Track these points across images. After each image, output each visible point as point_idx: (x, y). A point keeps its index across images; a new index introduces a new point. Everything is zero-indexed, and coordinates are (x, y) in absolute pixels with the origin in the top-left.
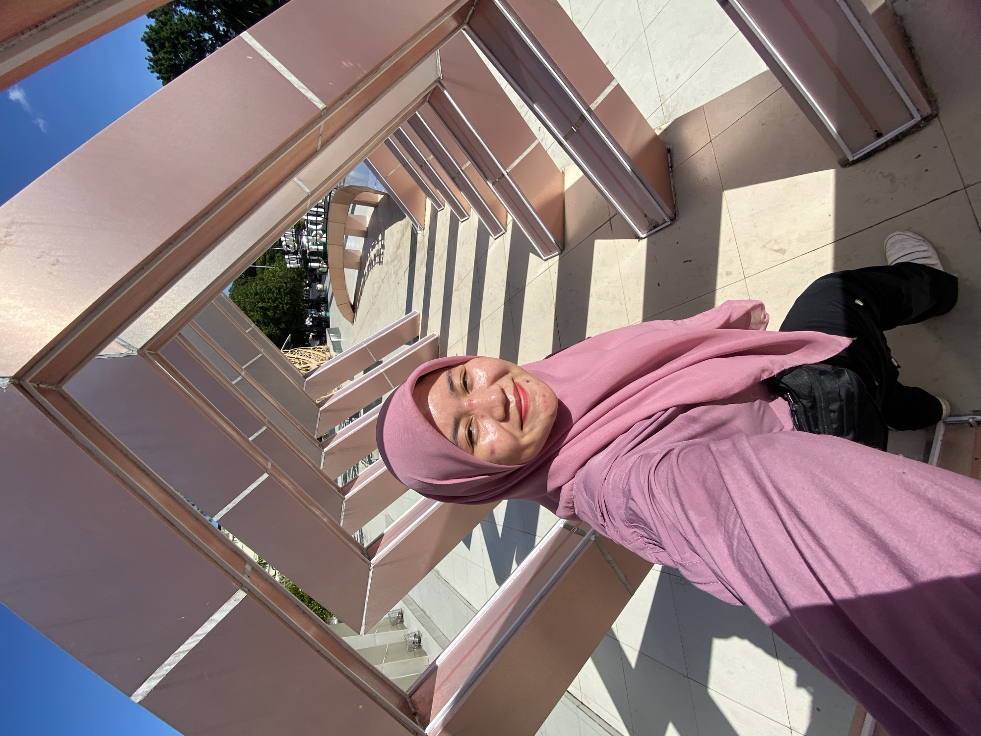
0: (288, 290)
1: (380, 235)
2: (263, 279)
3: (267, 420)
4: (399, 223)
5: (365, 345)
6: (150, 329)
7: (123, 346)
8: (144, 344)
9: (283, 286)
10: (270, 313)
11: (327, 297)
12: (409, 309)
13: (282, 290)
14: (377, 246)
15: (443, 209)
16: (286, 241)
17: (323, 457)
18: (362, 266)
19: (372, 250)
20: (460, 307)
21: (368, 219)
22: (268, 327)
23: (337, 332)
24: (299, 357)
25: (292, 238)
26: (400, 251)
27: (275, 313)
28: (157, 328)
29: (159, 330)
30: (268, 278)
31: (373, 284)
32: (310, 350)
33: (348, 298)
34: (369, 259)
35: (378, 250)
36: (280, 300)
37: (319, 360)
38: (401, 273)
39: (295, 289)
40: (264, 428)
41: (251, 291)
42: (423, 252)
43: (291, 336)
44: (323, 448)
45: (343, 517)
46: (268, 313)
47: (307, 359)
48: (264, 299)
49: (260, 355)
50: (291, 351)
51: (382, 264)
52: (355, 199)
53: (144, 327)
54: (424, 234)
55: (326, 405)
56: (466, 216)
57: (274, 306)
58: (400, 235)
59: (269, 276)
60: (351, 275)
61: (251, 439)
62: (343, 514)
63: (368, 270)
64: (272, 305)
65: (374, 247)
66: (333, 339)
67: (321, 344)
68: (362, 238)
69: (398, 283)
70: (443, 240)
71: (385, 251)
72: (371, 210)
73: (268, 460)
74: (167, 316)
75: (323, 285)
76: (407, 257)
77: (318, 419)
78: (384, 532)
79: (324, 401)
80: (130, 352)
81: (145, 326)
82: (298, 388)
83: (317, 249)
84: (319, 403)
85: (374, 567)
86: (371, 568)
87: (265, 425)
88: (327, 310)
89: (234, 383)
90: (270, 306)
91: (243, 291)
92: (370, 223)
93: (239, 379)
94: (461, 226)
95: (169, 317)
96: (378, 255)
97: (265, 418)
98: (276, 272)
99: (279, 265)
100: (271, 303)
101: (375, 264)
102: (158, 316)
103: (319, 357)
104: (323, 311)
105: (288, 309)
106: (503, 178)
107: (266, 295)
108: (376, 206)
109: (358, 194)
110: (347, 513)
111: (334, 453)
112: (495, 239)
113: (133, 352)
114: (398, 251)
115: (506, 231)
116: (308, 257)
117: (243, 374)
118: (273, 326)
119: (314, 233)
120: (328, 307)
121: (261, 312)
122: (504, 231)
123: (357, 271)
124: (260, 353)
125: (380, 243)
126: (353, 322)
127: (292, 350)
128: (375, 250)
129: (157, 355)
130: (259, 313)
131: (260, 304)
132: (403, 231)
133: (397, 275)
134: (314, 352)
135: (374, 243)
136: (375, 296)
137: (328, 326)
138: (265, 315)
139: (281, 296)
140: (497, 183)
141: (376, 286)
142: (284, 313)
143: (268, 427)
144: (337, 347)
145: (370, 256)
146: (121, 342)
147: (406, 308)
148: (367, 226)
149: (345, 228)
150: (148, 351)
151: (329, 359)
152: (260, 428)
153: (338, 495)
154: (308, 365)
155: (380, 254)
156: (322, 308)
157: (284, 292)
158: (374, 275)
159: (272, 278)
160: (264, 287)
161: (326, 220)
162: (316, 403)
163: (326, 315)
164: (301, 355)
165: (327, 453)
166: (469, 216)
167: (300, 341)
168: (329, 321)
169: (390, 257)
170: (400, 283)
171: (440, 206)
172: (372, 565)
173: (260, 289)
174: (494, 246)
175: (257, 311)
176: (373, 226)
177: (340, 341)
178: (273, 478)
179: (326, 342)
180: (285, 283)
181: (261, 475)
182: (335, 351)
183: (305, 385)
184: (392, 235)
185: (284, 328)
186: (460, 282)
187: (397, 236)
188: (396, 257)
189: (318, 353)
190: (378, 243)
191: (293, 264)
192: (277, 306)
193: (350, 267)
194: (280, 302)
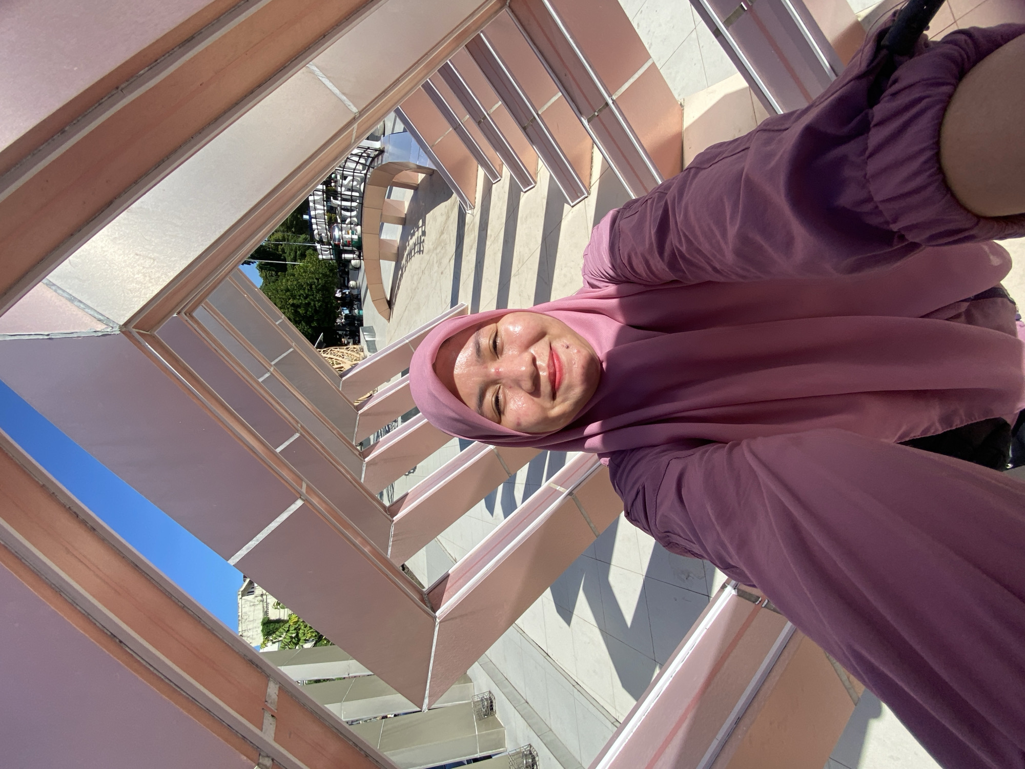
0: (320, 286)
1: (421, 221)
2: (294, 275)
3: (299, 425)
4: (443, 205)
5: (407, 341)
6: (137, 297)
7: (99, 320)
8: (129, 318)
9: (315, 282)
10: (301, 311)
11: (360, 294)
12: (454, 301)
13: (314, 286)
14: (416, 233)
15: (500, 180)
16: (318, 229)
17: (364, 468)
18: (398, 257)
19: (411, 238)
20: (520, 295)
21: (407, 205)
22: (299, 324)
23: (371, 331)
24: (332, 356)
25: (324, 225)
26: (445, 236)
27: (307, 311)
28: (147, 296)
29: (150, 299)
30: (299, 274)
31: (412, 277)
32: (343, 350)
33: (384, 292)
34: (408, 248)
35: (418, 237)
36: (311, 297)
37: (353, 360)
38: (445, 261)
39: (326, 285)
40: (297, 435)
41: (282, 287)
42: (473, 235)
43: (324, 335)
44: (365, 458)
45: (391, 544)
46: (299, 310)
47: (340, 359)
48: (295, 296)
49: (291, 350)
50: (324, 351)
51: (423, 253)
52: (393, 180)
53: (128, 294)
54: (475, 214)
55: (365, 408)
56: (532, 184)
57: (306, 303)
58: (444, 217)
59: (300, 271)
60: (388, 267)
61: (279, 450)
62: (391, 539)
63: (407, 261)
64: (304, 302)
65: (413, 234)
66: (367, 339)
67: (354, 343)
68: (400, 226)
69: (442, 273)
70: (499, 217)
71: (426, 238)
72: (410, 193)
73: (302, 480)
74: (161, 280)
75: (356, 281)
76: (452, 242)
77: (357, 424)
78: (450, 572)
79: (362, 403)
80: (109, 330)
81: (129, 292)
82: (333, 387)
83: (352, 238)
84: (358, 405)
85: (440, 622)
86: (437, 624)
87: (298, 431)
88: (360, 308)
89: (261, 380)
90: (301, 303)
91: (274, 288)
92: (408, 209)
93: (267, 375)
94: (524, 198)
95: (164, 281)
96: (418, 243)
97: (297, 422)
98: (307, 267)
99: (310, 260)
100: (302, 300)
101: (415, 253)
102: (147, 278)
103: (352, 357)
104: (356, 309)
105: (320, 307)
106: (607, 109)
107: (297, 292)
108: (416, 188)
109: (397, 174)
110: (395, 539)
111: (376, 464)
112: (573, 207)
113: (114, 330)
114: (442, 237)
115: (589, 194)
116: (341, 247)
117: (272, 369)
118: (304, 324)
119: (348, 220)
120: (361, 305)
121: (291, 309)
122: (586, 195)
123: (393, 263)
124: (291, 347)
125: (420, 229)
126: (389, 319)
127: (325, 349)
128: (414, 238)
129: (154, 337)
130: (290, 310)
131: (291, 301)
132: (448, 212)
133: (440, 263)
134: (347, 352)
135: (414, 231)
136: (415, 290)
137: (362, 325)
138: (296, 313)
139: (313, 292)
140: (596, 119)
141: (415, 278)
142: (316, 311)
143: (301, 434)
144: (372, 346)
145: (408, 245)
146: (96, 315)
147: (452, 300)
148: (406, 212)
149: (382, 215)
150: (134, 330)
151: (364, 359)
152: (292, 435)
153: (385, 515)
154: (341, 365)
155: (420, 242)
156: (355, 306)
157: (316, 288)
158: (413, 266)
159: (303, 274)
160: (295, 283)
161: (361, 205)
162: (354, 405)
163: (359, 313)
164: (334, 355)
165: (368, 464)
166: (535, 183)
167: (333, 340)
168: (362, 320)
169: (432, 245)
170: (444, 273)
171: (495, 177)
172: (437, 619)
173: (291, 285)
174: (570, 215)
175: (288, 308)
176: (412, 212)
177: (375, 341)
178: (308, 505)
179: (359, 342)
180: (316, 279)
181: (293, 502)
182: (369, 351)
183: (341, 385)
184: (435, 219)
185: (315, 326)
186: (521, 264)
187: (441, 219)
188: (439, 243)
189: (352, 353)
190: (418, 230)
191: (325, 255)
192: (309, 304)
193: (387, 258)
194: (311, 299)
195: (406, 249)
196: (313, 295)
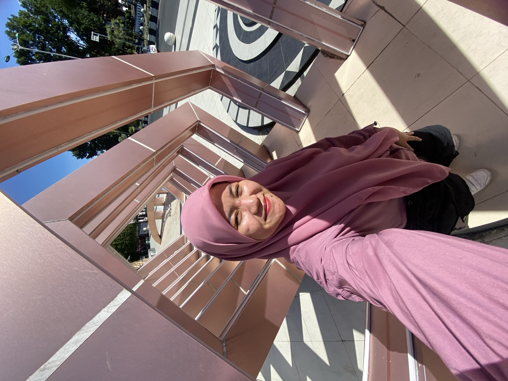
0: (128, 233)
1: (170, 205)
4: (175, 201)
5: (162, 252)
9: (126, 232)
11: (149, 233)
12: (181, 233)
13: (125, 234)
14: (168, 209)
18: (163, 217)
19: (167, 211)
21: (165, 198)
23: (154, 250)
31: (168, 225)
32: (140, 262)
33: (158, 233)
34: (166, 214)
36: (124, 239)
43: (130, 257)
46: (118, 247)
51: (171, 216)
58: (176, 204)
60: (159, 222)
63: (166, 219)
64: (120, 242)
66: (152, 254)
67: (146, 258)
68: (163, 206)
69: (177, 223)
71: (172, 211)
72: (166, 195)
75: (146, 228)
83: (142, 214)
88: (149, 240)
90: (119, 243)
100: (120, 241)
101: (168, 216)
105: (128, 243)
108: (167, 193)
114: (176, 211)
116: (138, 218)
120: (149, 238)
123: (161, 220)
125: (170, 208)
126: (161, 243)
128: (168, 211)
133: (176, 220)
136: (169, 230)
137: (149, 248)
139: (125, 237)
142: (127, 246)
148: (164, 201)
149: (154, 204)
155: (170, 212)
156: (146, 240)
158: (168, 220)
163: (148, 242)
168: (150, 246)
169: (173, 213)
176: (166, 201)
179: (148, 256)
180: (127, 230)
184: (174, 204)
185: (126, 253)
187: (176, 205)
188: (175, 213)
189: (144, 262)
190: (169, 208)
191: (131, 222)
192: (123, 242)
193: (158, 218)
194: (124, 240)
195: (165, 215)
196: (125, 238)
